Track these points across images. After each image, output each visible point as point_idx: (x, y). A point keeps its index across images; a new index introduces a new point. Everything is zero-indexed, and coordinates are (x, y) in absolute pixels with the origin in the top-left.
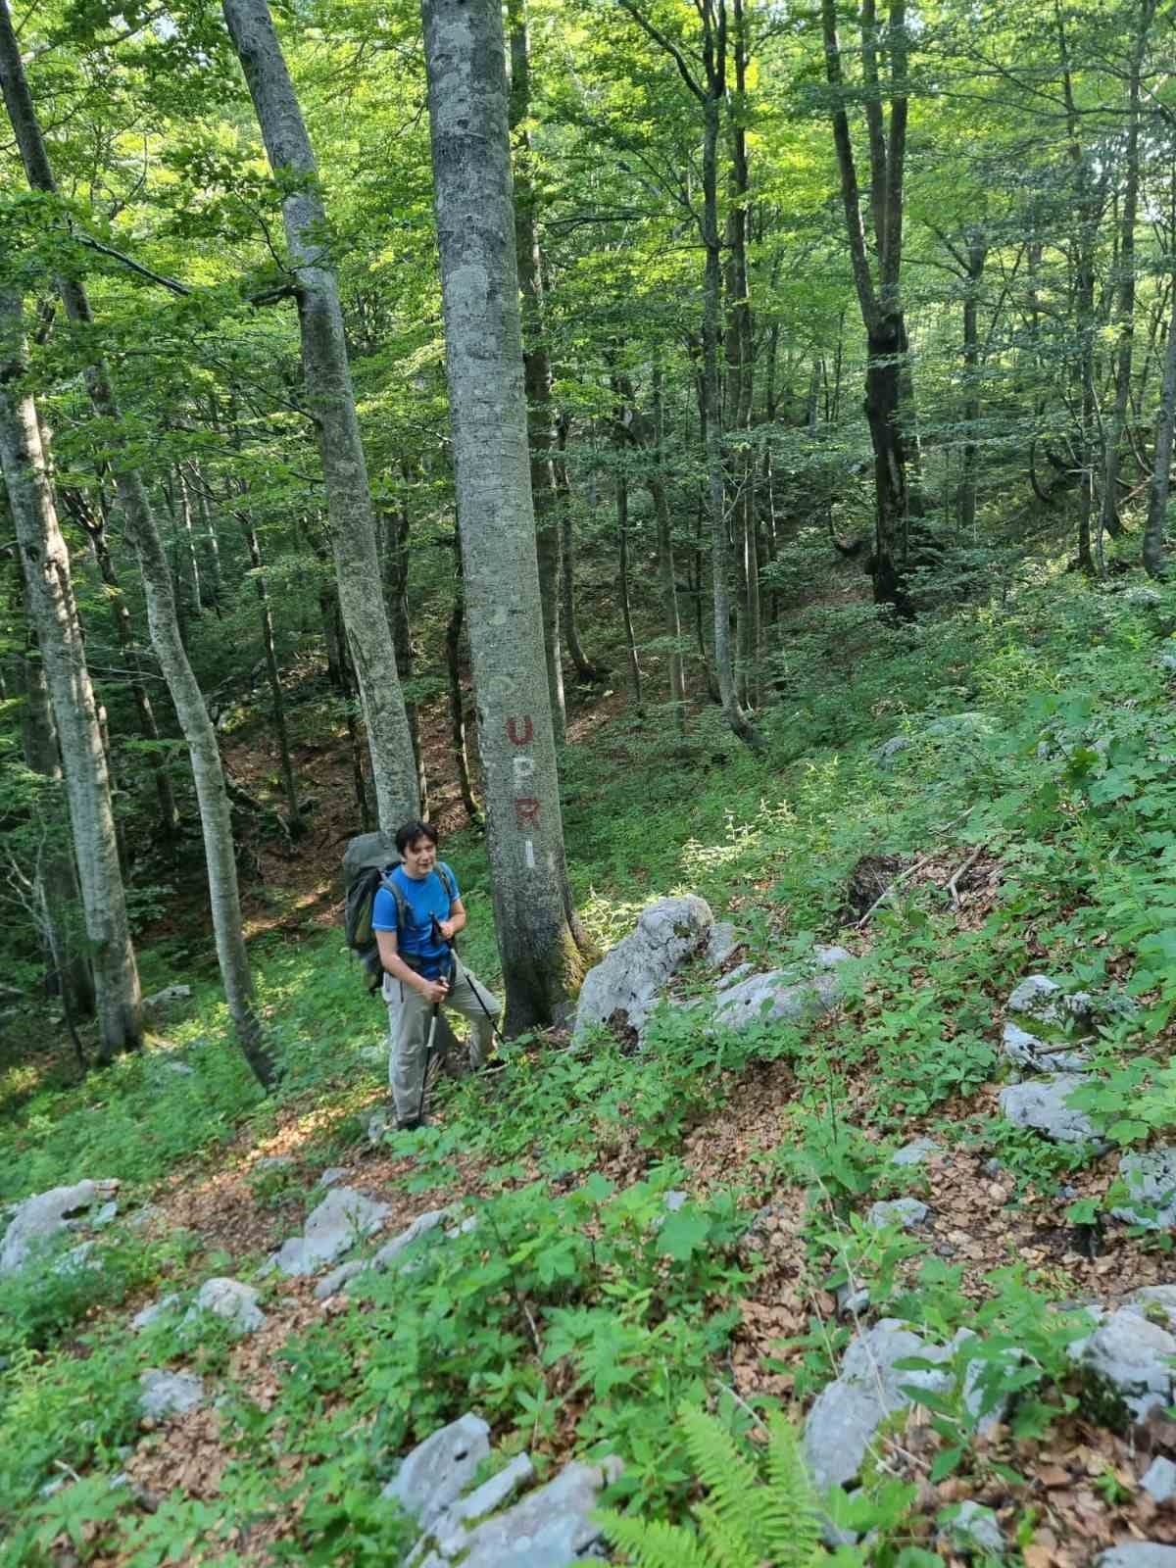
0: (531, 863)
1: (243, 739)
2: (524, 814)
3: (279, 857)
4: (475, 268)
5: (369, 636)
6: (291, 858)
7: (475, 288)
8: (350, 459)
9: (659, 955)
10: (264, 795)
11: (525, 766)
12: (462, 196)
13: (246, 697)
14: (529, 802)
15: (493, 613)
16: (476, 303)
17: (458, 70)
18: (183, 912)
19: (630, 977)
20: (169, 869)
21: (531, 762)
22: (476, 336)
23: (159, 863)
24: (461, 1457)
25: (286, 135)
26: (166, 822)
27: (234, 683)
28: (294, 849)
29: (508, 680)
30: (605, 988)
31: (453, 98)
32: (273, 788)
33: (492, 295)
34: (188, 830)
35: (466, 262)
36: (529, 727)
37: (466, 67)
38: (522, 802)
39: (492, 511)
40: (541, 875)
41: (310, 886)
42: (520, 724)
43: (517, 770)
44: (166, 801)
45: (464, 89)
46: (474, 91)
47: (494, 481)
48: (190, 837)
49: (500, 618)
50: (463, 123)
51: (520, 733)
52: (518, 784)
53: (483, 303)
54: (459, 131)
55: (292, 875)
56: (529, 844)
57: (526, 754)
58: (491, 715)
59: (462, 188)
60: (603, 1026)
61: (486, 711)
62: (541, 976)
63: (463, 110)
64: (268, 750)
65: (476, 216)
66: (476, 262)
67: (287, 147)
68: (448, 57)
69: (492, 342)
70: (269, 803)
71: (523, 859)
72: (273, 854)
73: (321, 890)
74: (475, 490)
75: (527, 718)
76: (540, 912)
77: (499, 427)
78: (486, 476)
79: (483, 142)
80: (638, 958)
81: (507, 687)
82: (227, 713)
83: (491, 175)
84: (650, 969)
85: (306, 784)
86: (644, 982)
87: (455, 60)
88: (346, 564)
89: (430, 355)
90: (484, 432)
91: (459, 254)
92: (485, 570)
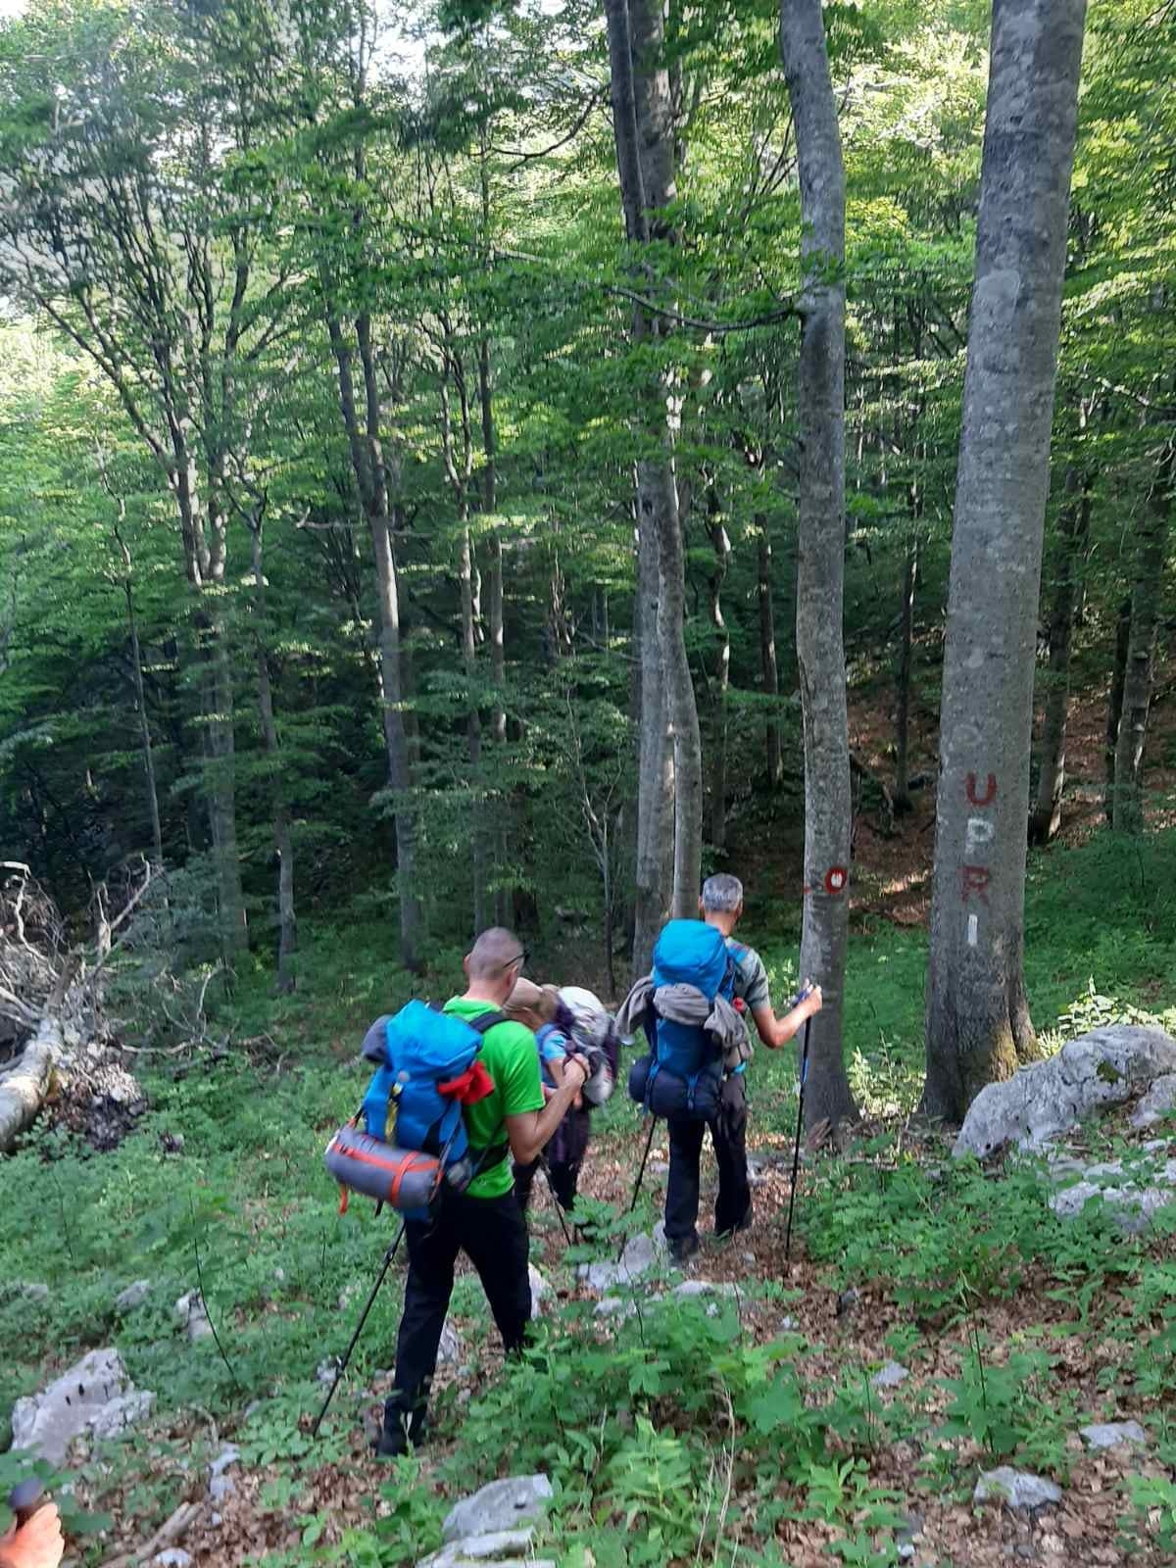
0: (972, 940)
1: (865, 696)
2: (972, 884)
3: (876, 832)
4: (1004, 274)
5: (817, 665)
6: (889, 837)
7: (1003, 296)
8: (827, 483)
9: (1070, 1092)
10: (875, 761)
11: (980, 830)
12: (1004, 196)
13: (878, 651)
14: (981, 871)
15: (969, 654)
16: (1002, 311)
17: (1018, 63)
18: (768, 869)
19: (1032, 1106)
20: (762, 821)
21: (990, 827)
22: (999, 347)
23: (752, 814)
24: (519, 1507)
25: (816, 155)
26: (768, 774)
27: (869, 633)
28: (895, 827)
29: (975, 730)
30: (1000, 1111)
31: (1009, 93)
32: (884, 755)
33: (1022, 302)
34: (787, 784)
35: (999, 267)
36: (992, 787)
37: (1028, 60)
38: (970, 870)
39: (985, 541)
40: (984, 956)
41: (902, 873)
42: (982, 784)
43: (971, 833)
44: (772, 751)
45: (1024, 83)
46: (1033, 84)
47: (992, 508)
48: (789, 791)
49: (976, 661)
50: (1017, 120)
51: (981, 792)
52: (970, 848)
53: (1010, 312)
54: (1010, 127)
55: (886, 854)
56: (973, 919)
57: (985, 817)
58: (950, 766)
59: (1005, 188)
60: (983, 1151)
61: (946, 761)
62: (962, 1070)
63: (1017, 105)
64: (890, 711)
65: (1016, 217)
66: (1009, 267)
67: (815, 167)
68: (1010, 51)
69: (1014, 354)
70: (877, 770)
71: (964, 933)
72: (870, 827)
73: (913, 880)
74: (970, 516)
75: (992, 778)
76: (973, 998)
77: (1008, 449)
78: (984, 503)
79: (1036, 136)
80: (1045, 1087)
81: (973, 738)
82: (855, 665)
83: (1042, 170)
84: (1056, 1107)
85: (923, 757)
86: (1045, 1119)
87: (1017, 53)
88: (806, 589)
89: (1114, 292)
90: (990, 454)
91: (992, 258)
92: (967, 605)
